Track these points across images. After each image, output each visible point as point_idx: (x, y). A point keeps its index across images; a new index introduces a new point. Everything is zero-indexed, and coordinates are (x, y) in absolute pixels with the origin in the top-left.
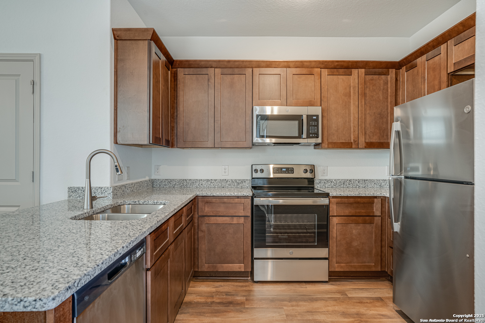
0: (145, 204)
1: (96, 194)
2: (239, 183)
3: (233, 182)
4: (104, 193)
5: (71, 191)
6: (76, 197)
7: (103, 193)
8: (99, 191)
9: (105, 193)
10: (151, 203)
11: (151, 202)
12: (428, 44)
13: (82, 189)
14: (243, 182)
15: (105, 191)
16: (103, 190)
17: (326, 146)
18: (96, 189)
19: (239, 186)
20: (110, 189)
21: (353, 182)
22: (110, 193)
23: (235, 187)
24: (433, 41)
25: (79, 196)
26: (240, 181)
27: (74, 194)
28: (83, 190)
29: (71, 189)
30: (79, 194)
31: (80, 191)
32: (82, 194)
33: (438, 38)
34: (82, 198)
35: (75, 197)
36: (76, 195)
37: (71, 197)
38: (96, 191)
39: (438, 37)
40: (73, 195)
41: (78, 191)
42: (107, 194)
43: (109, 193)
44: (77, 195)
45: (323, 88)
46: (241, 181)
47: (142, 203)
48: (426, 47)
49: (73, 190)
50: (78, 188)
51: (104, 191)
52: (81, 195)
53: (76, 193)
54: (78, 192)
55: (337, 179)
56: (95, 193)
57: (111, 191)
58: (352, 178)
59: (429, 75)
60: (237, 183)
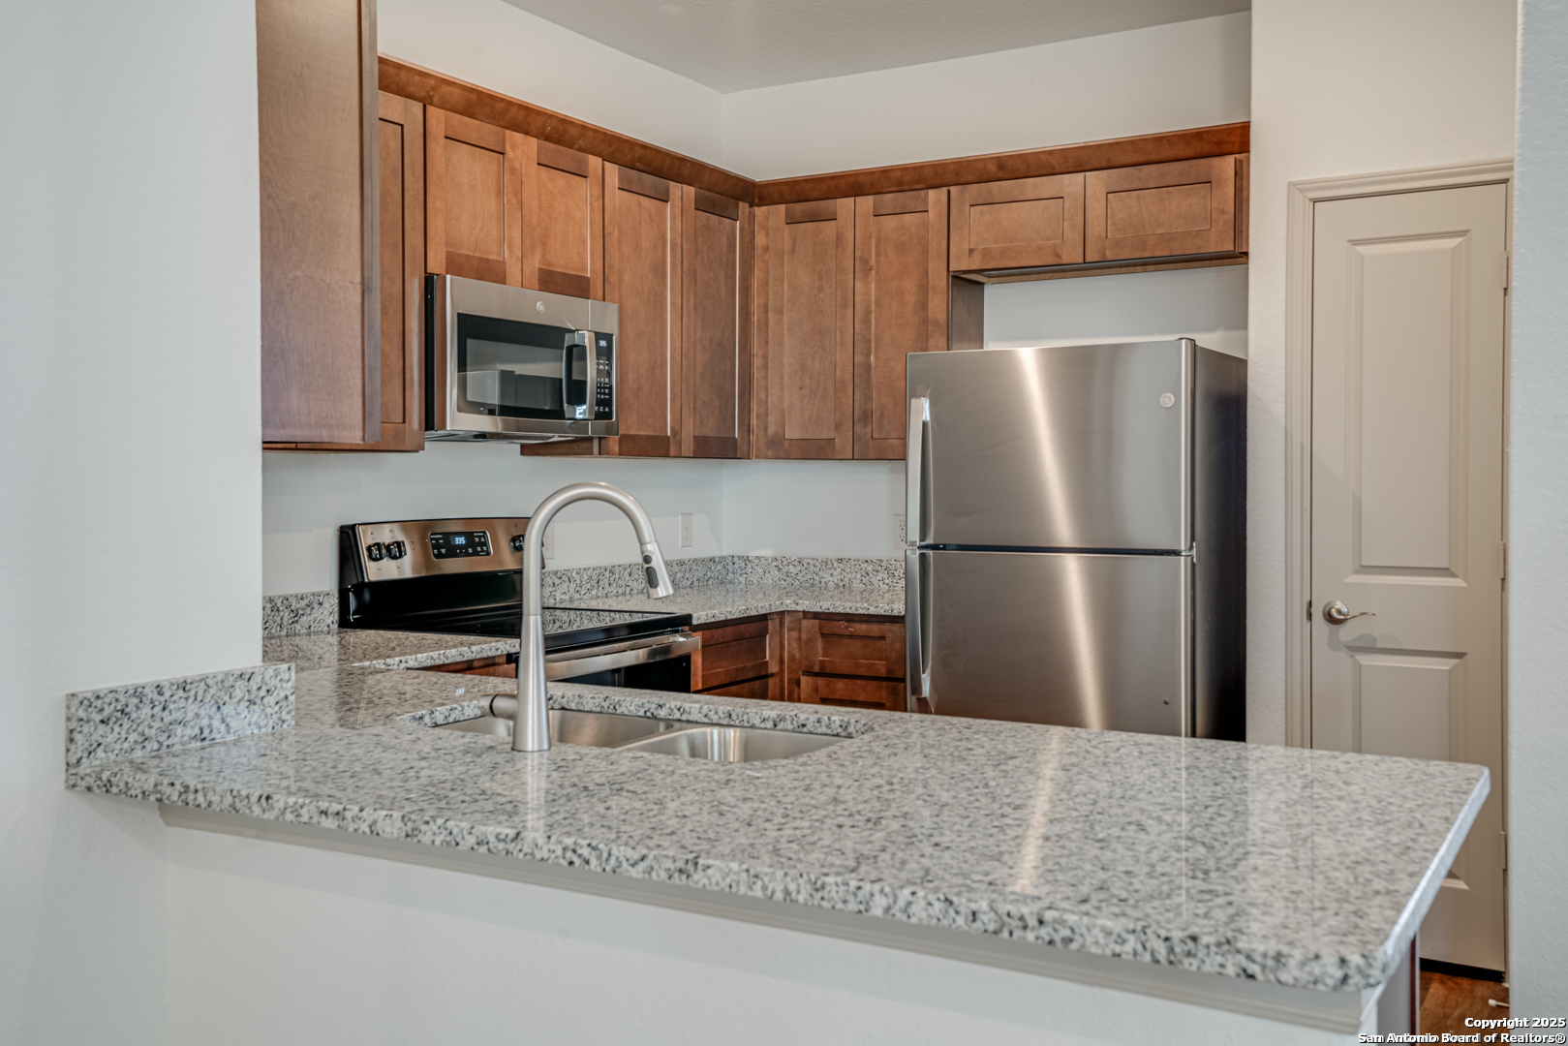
0: (451, 720)
1: (225, 712)
2: (301, 612)
3: (278, 610)
4: (258, 701)
5: (98, 718)
6: (126, 745)
7: (255, 703)
8: (238, 694)
9: (265, 700)
10: (472, 715)
11: (472, 706)
12: (885, 172)
13: (156, 696)
14: (316, 606)
15: (263, 693)
16: (255, 688)
17: (616, 448)
18: (226, 684)
19: (298, 626)
20: (286, 677)
21: (617, 576)
22: (286, 698)
23: (283, 633)
24: (905, 169)
25: (141, 739)
26: (303, 603)
27: (117, 729)
28: (162, 699)
29: (99, 703)
30: (140, 729)
31: (146, 711)
32: (157, 724)
33: (922, 167)
34: (156, 746)
35: (118, 747)
36: (123, 736)
37: (100, 753)
38: (227, 698)
39: (925, 166)
40: (111, 738)
41: (138, 708)
42: (272, 703)
43: (282, 695)
44: (133, 737)
45: (609, 233)
46: (306, 602)
47: (442, 717)
48: (876, 175)
49: (108, 711)
50: (138, 693)
51: (259, 688)
52: (153, 731)
53: (125, 727)
54: (134, 716)
55: (583, 567)
56: (219, 708)
57: (290, 684)
58: (617, 562)
59: (883, 259)
60: (292, 615)
